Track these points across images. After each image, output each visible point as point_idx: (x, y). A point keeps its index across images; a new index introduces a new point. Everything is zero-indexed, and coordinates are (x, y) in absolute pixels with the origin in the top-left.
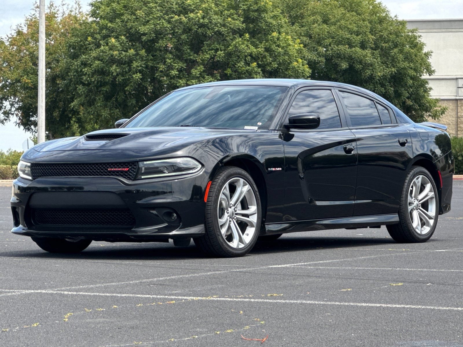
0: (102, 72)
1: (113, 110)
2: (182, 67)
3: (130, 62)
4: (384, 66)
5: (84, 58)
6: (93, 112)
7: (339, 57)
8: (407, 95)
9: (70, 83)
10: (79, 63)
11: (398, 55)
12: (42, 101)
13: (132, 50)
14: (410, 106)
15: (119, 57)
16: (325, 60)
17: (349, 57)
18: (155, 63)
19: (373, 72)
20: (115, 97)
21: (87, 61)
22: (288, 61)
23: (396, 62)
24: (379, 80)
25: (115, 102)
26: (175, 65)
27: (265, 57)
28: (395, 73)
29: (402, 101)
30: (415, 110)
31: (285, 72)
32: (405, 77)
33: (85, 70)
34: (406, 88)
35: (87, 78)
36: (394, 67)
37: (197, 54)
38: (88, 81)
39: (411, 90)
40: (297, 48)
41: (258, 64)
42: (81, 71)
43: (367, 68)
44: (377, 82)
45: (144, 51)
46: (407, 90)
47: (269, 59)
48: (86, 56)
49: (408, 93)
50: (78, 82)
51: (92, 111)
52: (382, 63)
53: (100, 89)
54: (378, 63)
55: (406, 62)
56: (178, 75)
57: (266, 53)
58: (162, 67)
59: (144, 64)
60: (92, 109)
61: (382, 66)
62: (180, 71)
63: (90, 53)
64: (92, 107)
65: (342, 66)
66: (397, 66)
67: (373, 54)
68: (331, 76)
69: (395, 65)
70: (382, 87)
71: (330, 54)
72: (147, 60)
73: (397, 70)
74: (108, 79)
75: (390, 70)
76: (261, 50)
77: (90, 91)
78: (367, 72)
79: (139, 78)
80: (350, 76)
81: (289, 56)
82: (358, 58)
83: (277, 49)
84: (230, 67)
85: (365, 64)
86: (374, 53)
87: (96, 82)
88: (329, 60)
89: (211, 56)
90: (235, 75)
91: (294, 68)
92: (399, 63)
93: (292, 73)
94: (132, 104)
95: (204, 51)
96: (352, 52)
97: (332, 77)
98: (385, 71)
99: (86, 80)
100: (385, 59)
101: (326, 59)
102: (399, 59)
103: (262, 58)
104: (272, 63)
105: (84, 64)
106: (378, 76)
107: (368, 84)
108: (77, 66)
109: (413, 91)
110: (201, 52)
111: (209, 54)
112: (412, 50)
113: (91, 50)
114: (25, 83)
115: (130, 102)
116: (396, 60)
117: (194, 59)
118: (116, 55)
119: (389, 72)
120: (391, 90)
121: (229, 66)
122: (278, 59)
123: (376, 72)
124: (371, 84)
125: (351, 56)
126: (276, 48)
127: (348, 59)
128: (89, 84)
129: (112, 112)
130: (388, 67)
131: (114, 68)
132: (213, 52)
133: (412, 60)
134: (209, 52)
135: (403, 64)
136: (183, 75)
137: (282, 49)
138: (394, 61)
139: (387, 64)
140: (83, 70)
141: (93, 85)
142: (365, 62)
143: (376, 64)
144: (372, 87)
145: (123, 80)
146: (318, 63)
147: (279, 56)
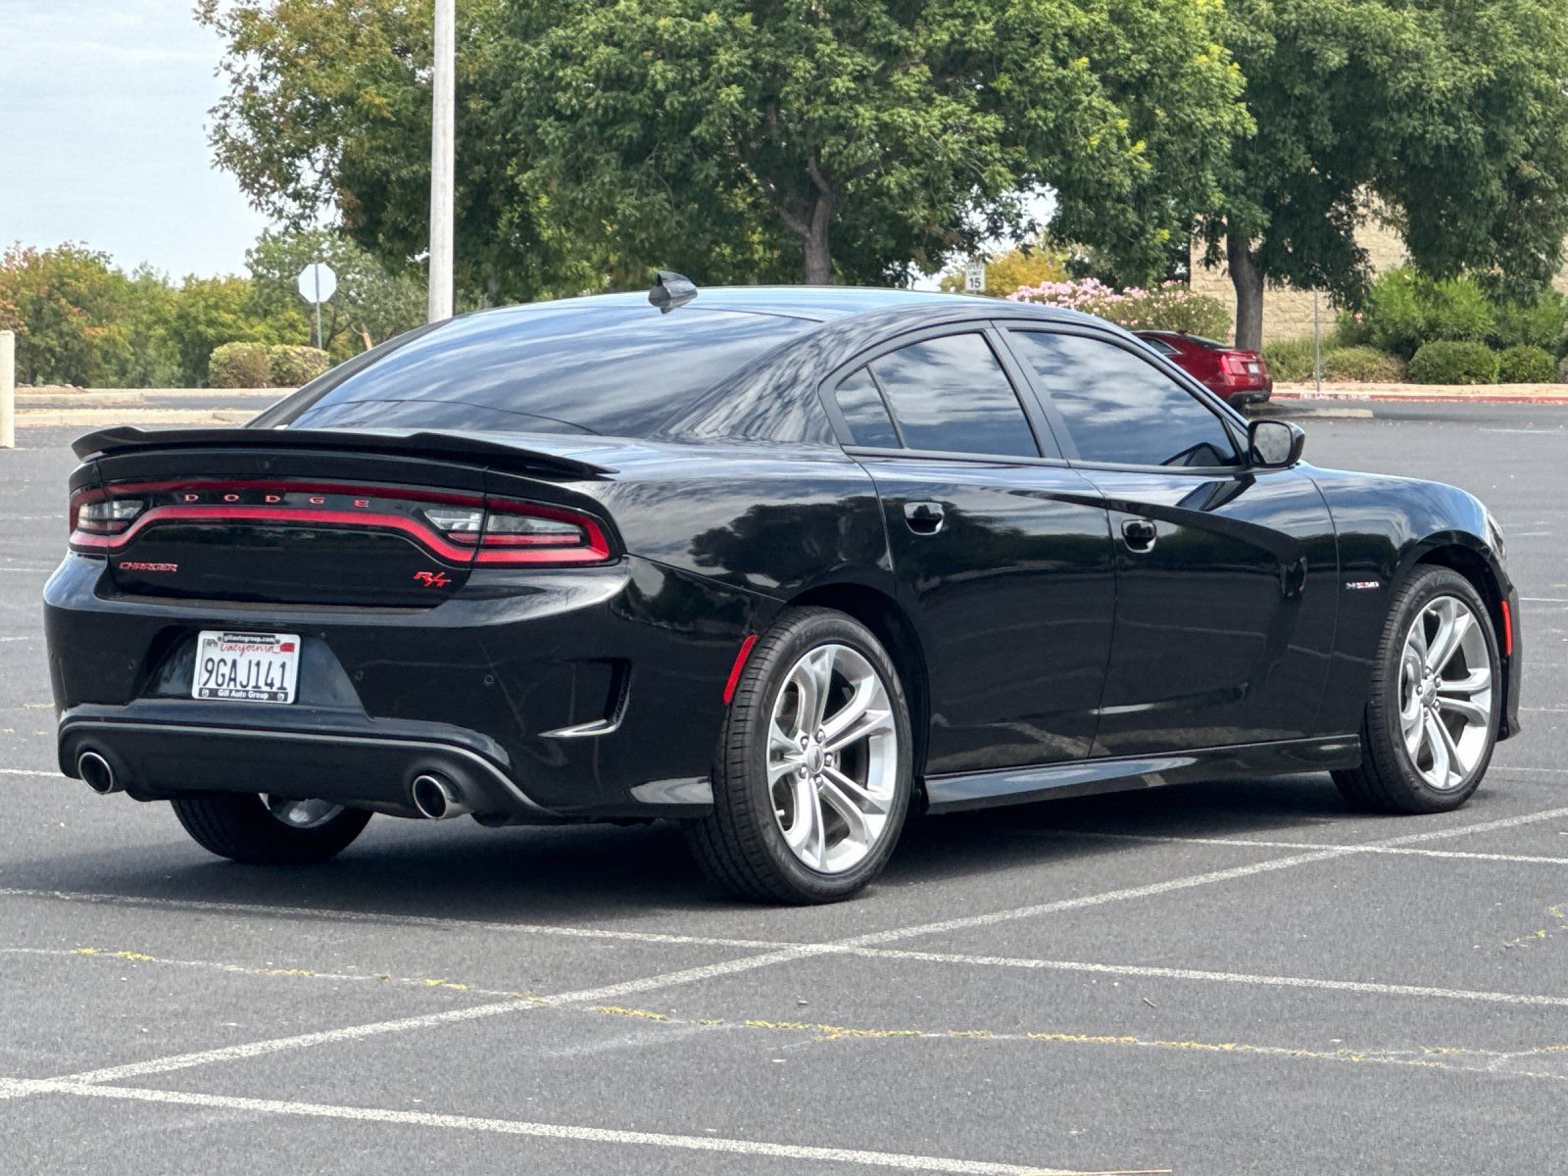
0: (614, 80)
1: (647, 195)
2: (865, 68)
3: (705, 52)
4: (1456, 60)
5: (561, 38)
6: (587, 201)
7: (1318, 33)
8: (1524, 147)
9: (515, 113)
10: (544, 49)
11: (1498, 23)
12: (445, 169)
13: (714, 15)
14: (1531, 181)
15: (672, 34)
16: (1275, 42)
17: (1349, 29)
18: (779, 53)
19: (1423, 77)
20: (653, 154)
21: (572, 47)
22: (1180, 52)
23: (1494, 45)
24: (1439, 102)
25: (652, 171)
26: (846, 60)
27: (1110, 38)
28: (1490, 80)
29: (1508, 165)
30: (1546, 194)
31: (1171, 85)
32: (1521, 93)
33: (567, 73)
34: (1521, 127)
35: (570, 99)
36: (1487, 62)
37: (911, 29)
38: (573, 107)
39: (1537, 131)
40: (1204, 11)
41: (1092, 60)
42: (552, 76)
43: (1404, 64)
44: (1432, 108)
45: (748, 16)
46: (1522, 133)
47: (1125, 46)
48: (569, 31)
49: (1527, 140)
50: (540, 110)
51: (583, 200)
52: (1450, 48)
53: (609, 132)
54: (1437, 49)
55: (1525, 47)
56: (853, 93)
57: (1115, 28)
58: (802, 67)
59: (749, 57)
60: (583, 191)
61: (1450, 59)
62: (859, 77)
63: (581, 21)
64: (585, 186)
65: (1327, 60)
66: (1495, 57)
67: (1421, 22)
68: (1292, 88)
69: (1489, 55)
70: (1446, 123)
71: (1290, 22)
72: (759, 46)
73: (1496, 73)
74: (638, 100)
75: (1475, 70)
76: (1101, 18)
77: (580, 137)
78: (1404, 79)
79: (737, 101)
80: (1351, 90)
81: (1183, 34)
82: (1379, 34)
83: (1148, 15)
84: (1007, 71)
85: (1398, 52)
86: (1424, 18)
87: (600, 111)
88: (1286, 38)
89: (952, 36)
90: (1023, 94)
91: (1196, 72)
92: (1501, 49)
93: (1189, 86)
94: (707, 177)
95: (930, 19)
96: (1360, 15)
97: (1297, 92)
98: (1460, 73)
99: (568, 104)
100: (1458, 36)
101: (1277, 37)
102: (1502, 37)
103: (1102, 42)
104: (1133, 57)
105: (563, 55)
106: (1438, 89)
107: (1405, 115)
108: (539, 61)
109: (1541, 134)
110: (919, 21)
111: (948, 29)
112: (1542, 10)
113: (580, 11)
114: (371, 105)
115: (701, 171)
116: (1494, 40)
117: (902, 43)
118: (666, 30)
119: (1470, 79)
120: (1475, 133)
121: (1005, 64)
122: (1149, 44)
123: (1431, 79)
124: (1416, 115)
125: (1357, 28)
126: (1146, 11)
127: (1347, 38)
128: (574, 117)
129: (645, 200)
130: (1467, 62)
131: (659, 69)
132: (957, 22)
133: (1542, 39)
134: (946, 24)
135: (1513, 52)
136: (867, 91)
137: (1162, 13)
138: (1487, 43)
139: (1465, 53)
140: (561, 74)
141: (589, 120)
142: (1399, 47)
143: (1433, 53)
144: (1416, 123)
145: (684, 104)
146: (1253, 50)
147: (1154, 37)
